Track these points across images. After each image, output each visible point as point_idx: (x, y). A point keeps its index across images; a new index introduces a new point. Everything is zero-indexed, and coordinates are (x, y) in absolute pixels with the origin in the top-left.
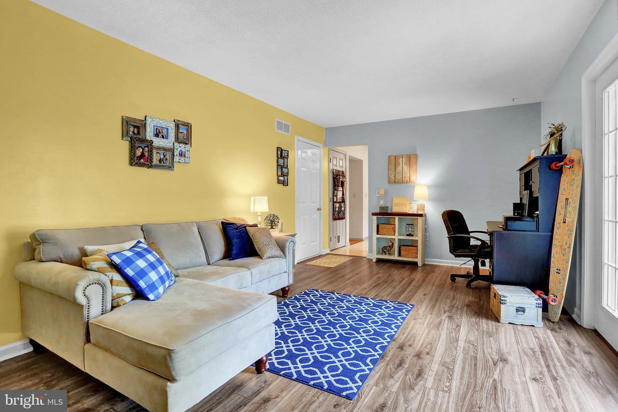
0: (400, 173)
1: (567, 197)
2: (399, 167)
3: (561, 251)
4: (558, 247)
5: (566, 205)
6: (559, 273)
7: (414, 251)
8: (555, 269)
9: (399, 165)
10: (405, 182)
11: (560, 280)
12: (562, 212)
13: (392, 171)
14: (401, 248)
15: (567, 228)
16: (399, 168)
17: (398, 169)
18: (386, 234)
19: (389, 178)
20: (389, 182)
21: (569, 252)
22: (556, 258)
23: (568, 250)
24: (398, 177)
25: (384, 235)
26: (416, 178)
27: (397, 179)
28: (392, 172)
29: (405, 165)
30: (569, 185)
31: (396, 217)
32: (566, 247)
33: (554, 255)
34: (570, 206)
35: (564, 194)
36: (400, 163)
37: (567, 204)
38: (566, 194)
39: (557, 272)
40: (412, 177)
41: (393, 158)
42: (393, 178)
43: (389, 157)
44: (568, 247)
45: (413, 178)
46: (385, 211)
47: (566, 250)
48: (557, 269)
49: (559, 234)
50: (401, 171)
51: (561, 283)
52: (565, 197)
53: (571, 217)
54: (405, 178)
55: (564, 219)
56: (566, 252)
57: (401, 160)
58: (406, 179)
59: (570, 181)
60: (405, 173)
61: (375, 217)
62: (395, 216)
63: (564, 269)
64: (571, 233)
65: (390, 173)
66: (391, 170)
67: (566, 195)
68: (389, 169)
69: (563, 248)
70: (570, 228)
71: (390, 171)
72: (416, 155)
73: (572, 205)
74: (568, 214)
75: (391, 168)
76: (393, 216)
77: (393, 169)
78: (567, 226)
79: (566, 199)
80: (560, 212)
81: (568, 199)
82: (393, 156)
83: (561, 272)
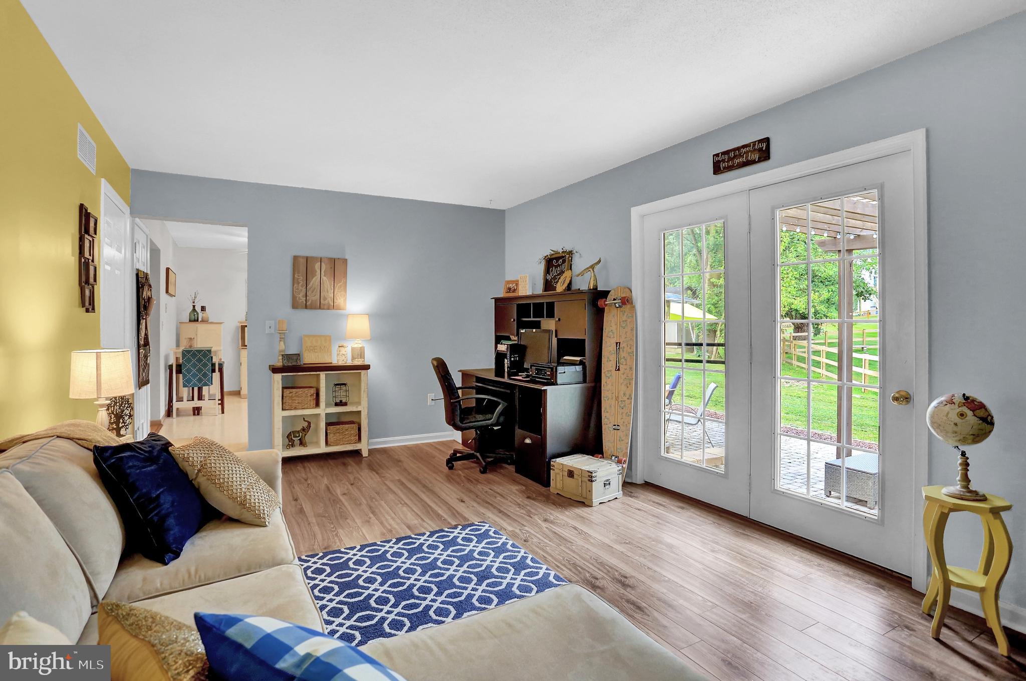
0: (315, 290)
1: (618, 340)
2: (314, 279)
3: (616, 405)
4: (612, 399)
5: (618, 350)
6: (619, 429)
7: (352, 432)
8: (611, 425)
9: (314, 275)
10: (326, 307)
11: (620, 437)
12: (613, 358)
13: (300, 284)
14: (328, 429)
15: (624, 377)
16: (314, 282)
17: (311, 283)
18: (300, 406)
19: (294, 298)
20: (295, 306)
21: (629, 404)
22: (610, 412)
23: (627, 401)
24: (313, 297)
25: (295, 409)
26: (345, 300)
27: (310, 301)
28: (300, 288)
29: (324, 276)
30: (618, 326)
31: (321, 373)
32: (625, 398)
33: (606, 409)
34: (623, 351)
35: (612, 336)
36: (316, 271)
37: (619, 348)
38: (615, 336)
39: (614, 429)
40: (338, 298)
41: (303, 261)
42: (302, 298)
43: (296, 258)
44: (628, 399)
45: (339, 301)
46: (294, 364)
47: (626, 402)
48: (615, 425)
49: (610, 384)
50: (318, 285)
51: (622, 440)
52: (613, 341)
53: (628, 363)
54: (325, 299)
55: (616, 366)
56: (626, 404)
57: (317, 265)
58: (326, 301)
59: (620, 322)
60: (326, 290)
61: (278, 377)
62: (320, 371)
63: (625, 424)
64: (630, 383)
65: (296, 289)
66: (298, 283)
67: (615, 339)
68: (294, 281)
69: (620, 399)
70: (628, 376)
71: (295, 285)
72: (345, 261)
73: (626, 351)
74: (622, 361)
75: (298, 279)
76: (316, 371)
77: (302, 283)
78: (623, 374)
79: (617, 343)
80: (608, 358)
81: (620, 343)
82: (303, 257)
83: (621, 428)
